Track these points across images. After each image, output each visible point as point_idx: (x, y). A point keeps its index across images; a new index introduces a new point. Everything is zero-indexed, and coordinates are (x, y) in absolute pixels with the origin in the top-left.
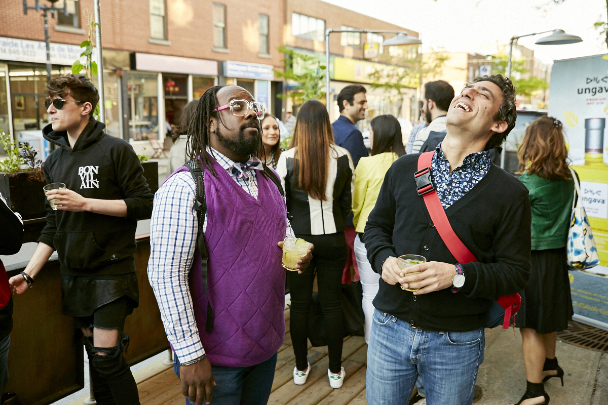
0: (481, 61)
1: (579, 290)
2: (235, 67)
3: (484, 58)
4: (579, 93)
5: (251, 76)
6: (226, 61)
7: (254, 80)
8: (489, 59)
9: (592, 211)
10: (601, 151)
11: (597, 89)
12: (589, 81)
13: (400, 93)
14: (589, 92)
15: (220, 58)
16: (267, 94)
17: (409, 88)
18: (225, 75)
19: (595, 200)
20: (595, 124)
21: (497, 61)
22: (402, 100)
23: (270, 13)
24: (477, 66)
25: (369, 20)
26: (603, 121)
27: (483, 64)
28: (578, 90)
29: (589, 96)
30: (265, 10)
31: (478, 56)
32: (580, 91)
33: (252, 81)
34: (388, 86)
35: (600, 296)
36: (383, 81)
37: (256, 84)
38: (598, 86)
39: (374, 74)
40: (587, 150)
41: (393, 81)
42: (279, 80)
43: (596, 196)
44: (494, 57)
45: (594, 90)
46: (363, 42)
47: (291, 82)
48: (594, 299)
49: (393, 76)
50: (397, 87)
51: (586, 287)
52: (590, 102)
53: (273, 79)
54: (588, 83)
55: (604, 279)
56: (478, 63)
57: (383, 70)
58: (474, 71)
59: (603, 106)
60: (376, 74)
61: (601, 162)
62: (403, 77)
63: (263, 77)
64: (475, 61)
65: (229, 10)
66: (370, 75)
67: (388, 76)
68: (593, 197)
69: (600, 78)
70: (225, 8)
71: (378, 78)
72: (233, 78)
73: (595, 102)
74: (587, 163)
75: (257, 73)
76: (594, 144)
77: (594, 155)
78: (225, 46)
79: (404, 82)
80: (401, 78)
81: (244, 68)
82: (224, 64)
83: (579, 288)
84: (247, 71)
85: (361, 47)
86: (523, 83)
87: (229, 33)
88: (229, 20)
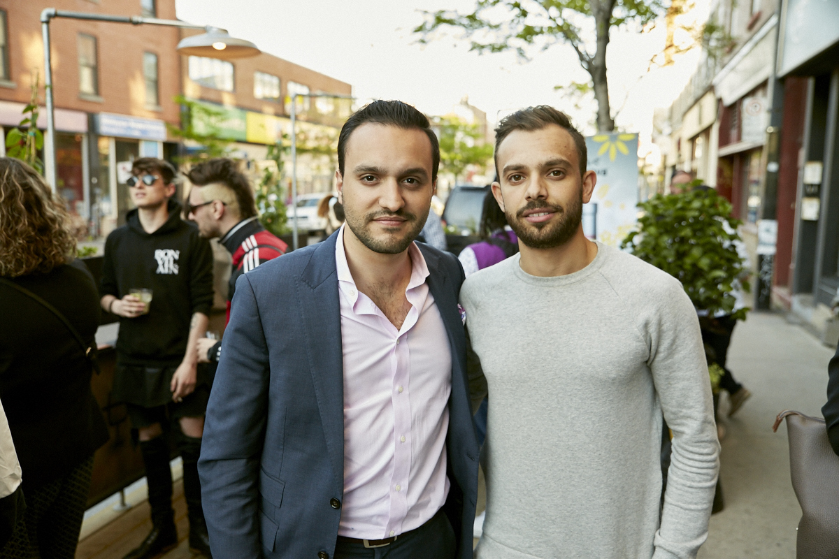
2: (112, 122)
5: (135, 134)
6: (98, 113)
7: (139, 140)
15: (91, 108)
18: (98, 131)
23: (160, 50)
25: (289, 66)
30: (151, 47)
33: (135, 141)
34: (317, 151)
36: (310, 144)
37: (141, 146)
42: (173, 139)
44: (442, 119)
46: (283, 93)
47: (191, 144)
49: (321, 138)
53: (165, 139)
57: (310, 130)
60: (300, 135)
63: (152, 136)
65: (102, 43)
67: (317, 138)
70: (96, 40)
71: (304, 141)
72: (109, 137)
75: (144, 131)
78: (98, 92)
81: (124, 124)
82: (97, 116)
84: (130, 128)
85: (281, 101)
87: (103, 75)
88: (103, 57)
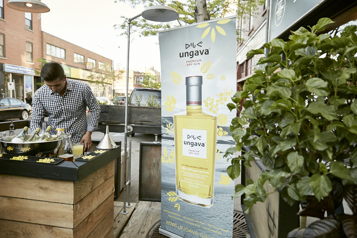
0: (139, 74)
1: (184, 217)
2: (10, 67)
3: (141, 73)
4: (181, 57)
6: (4, 64)
7: (24, 75)
8: (143, 74)
9: (194, 152)
10: (200, 103)
11: (194, 53)
12: (187, 46)
13: (103, 86)
14: (188, 56)
16: (32, 83)
17: (108, 84)
18: (4, 71)
19: (196, 144)
20: (194, 81)
21: (146, 75)
22: (105, 88)
23: (33, 42)
24: (138, 77)
25: (88, 52)
26: (200, 78)
27: (140, 76)
28: (180, 54)
29: (188, 58)
30: (30, 40)
31: (138, 73)
32: (182, 56)
33: (23, 75)
34: (97, 82)
35: (201, 222)
36: (95, 80)
37: (25, 77)
38: (194, 50)
39: (90, 76)
40: (188, 103)
41: (100, 80)
42: (38, 76)
43: (197, 141)
45: (191, 54)
46: (85, 62)
48: (196, 225)
49: (100, 78)
50: (102, 83)
51: (190, 215)
52: (189, 63)
53: (35, 75)
54: (186, 48)
55: (204, 208)
56: (138, 75)
57: (95, 75)
58: (137, 79)
59: (200, 66)
60: (91, 76)
61: (201, 112)
62: (105, 79)
64: (137, 74)
65: (6, 37)
66: (89, 77)
67: (98, 78)
68: (194, 141)
69: (195, 44)
70: (4, 36)
71: (93, 78)
72: (9, 73)
73: (193, 63)
74: (188, 114)
75: (25, 71)
76: (194, 97)
77: (194, 107)
78: (4, 56)
79: (105, 81)
80: (104, 79)
81: (16, 68)
82: (3, 65)
83: (184, 216)
84: (18, 70)
85: (85, 64)
86: (156, 84)
87: (6, 49)
88: (7, 42)
